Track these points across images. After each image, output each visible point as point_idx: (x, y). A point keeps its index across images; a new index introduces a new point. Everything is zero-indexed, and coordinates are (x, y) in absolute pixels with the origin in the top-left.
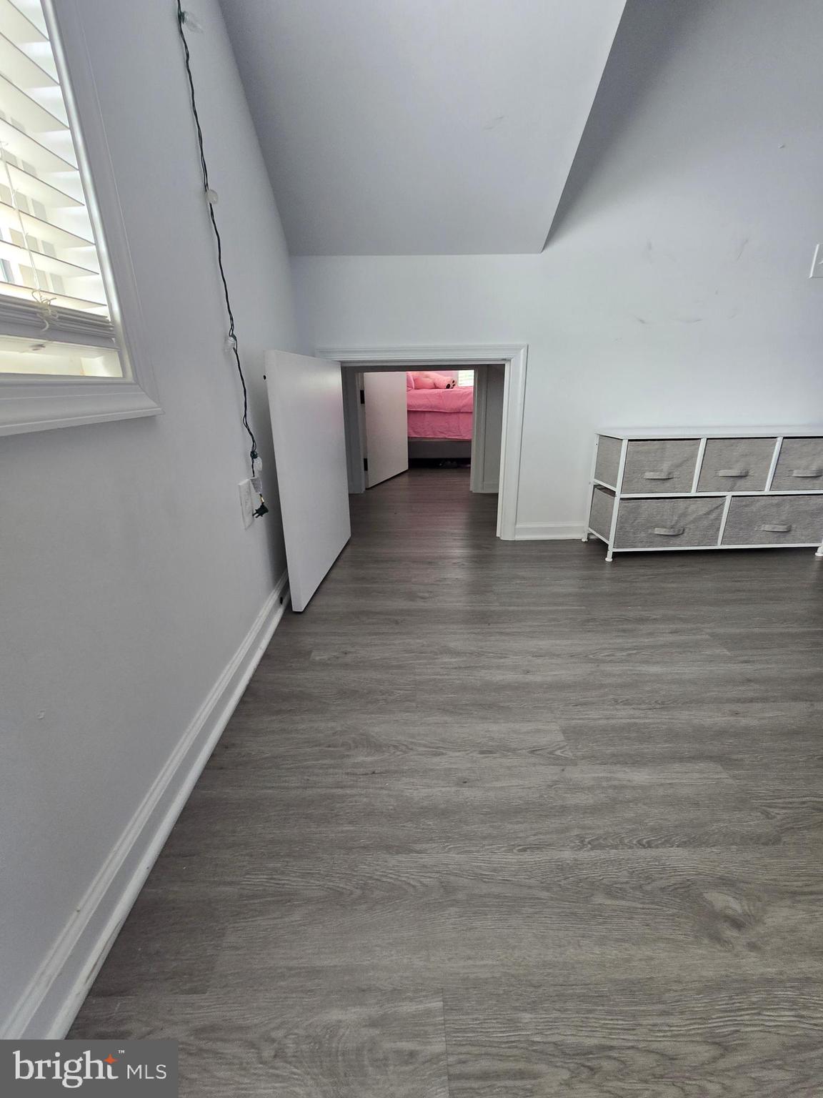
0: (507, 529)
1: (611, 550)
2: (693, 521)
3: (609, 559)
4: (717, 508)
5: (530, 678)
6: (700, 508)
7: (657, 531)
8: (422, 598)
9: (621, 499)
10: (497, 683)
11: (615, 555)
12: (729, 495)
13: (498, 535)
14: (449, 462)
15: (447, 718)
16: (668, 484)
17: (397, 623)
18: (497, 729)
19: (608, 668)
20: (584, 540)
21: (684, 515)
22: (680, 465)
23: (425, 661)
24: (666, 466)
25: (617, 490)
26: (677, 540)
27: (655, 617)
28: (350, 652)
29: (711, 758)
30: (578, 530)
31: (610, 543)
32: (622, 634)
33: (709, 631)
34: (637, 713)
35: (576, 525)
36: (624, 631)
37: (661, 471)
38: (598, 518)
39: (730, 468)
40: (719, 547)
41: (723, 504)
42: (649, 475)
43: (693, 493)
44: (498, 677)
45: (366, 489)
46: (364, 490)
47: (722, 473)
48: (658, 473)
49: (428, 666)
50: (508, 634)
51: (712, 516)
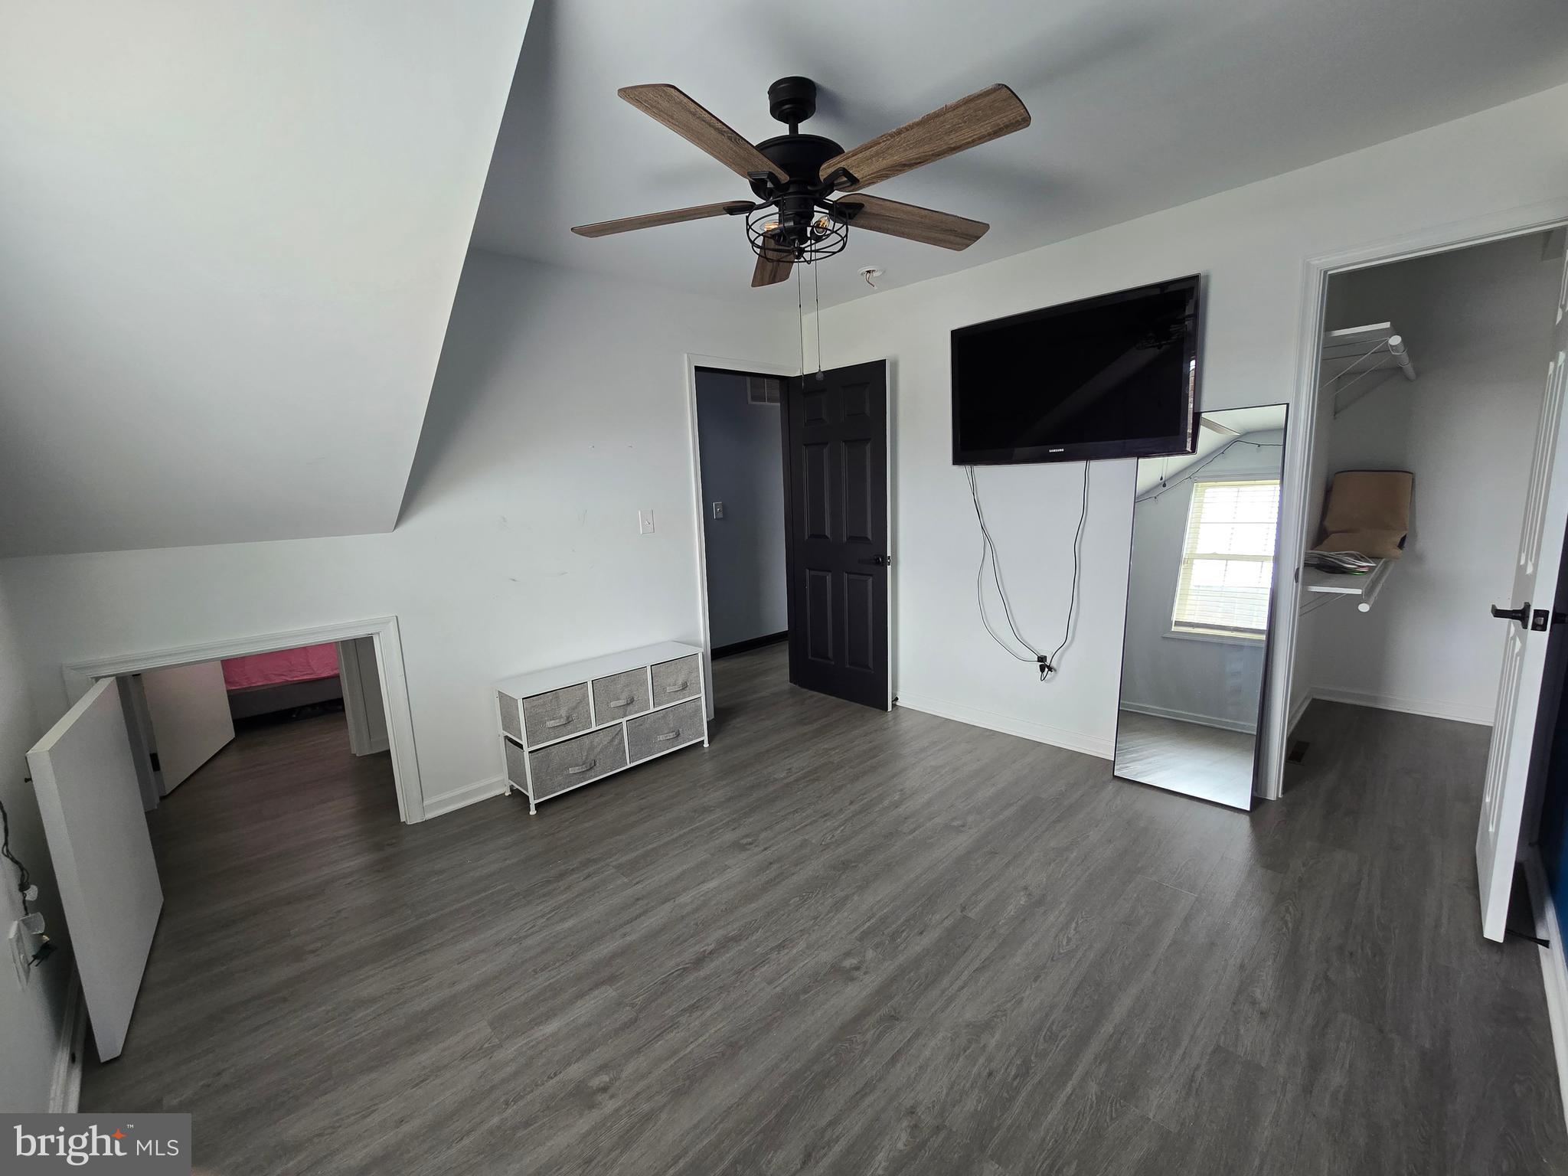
0: (412, 810)
1: (533, 802)
2: (601, 751)
3: (533, 812)
4: (617, 734)
5: (458, 988)
6: (603, 739)
7: (571, 771)
8: (313, 952)
9: (530, 752)
10: (423, 1010)
11: (538, 806)
12: (624, 720)
13: (403, 819)
14: (309, 710)
15: (374, 1075)
16: (570, 727)
17: (285, 1000)
18: (427, 1057)
19: (530, 942)
20: (507, 794)
21: (592, 748)
22: (574, 708)
23: (333, 1030)
24: (563, 712)
25: (524, 742)
26: (592, 773)
27: (571, 868)
28: (223, 1070)
29: (603, 983)
30: (498, 785)
31: (530, 794)
32: (544, 899)
33: (614, 863)
34: (554, 973)
35: (496, 779)
36: (544, 895)
37: (561, 717)
38: (515, 771)
39: (619, 699)
40: (629, 766)
41: (622, 729)
42: (551, 724)
43: (594, 728)
44: (423, 1004)
45: (163, 798)
46: (157, 800)
47: (613, 704)
48: (557, 721)
49: (340, 1033)
50: (428, 951)
51: (616, 741)
